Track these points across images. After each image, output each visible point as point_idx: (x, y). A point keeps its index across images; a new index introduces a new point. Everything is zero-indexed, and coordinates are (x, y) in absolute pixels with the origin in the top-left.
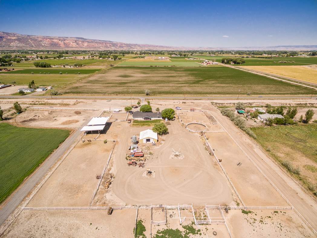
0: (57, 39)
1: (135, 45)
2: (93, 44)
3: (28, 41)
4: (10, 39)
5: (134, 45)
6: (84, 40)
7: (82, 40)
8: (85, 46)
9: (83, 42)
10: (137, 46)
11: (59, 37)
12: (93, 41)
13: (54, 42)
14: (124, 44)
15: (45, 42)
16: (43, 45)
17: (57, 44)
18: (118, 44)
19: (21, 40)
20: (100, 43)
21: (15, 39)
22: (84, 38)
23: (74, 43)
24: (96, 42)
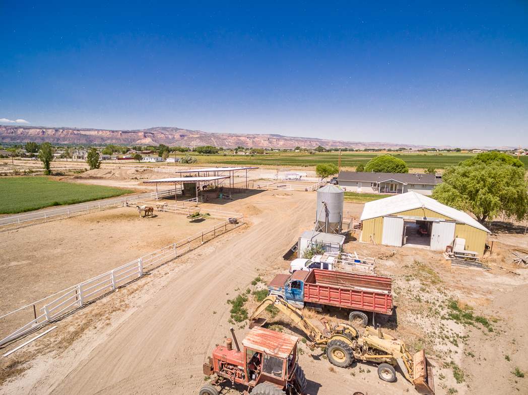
0: (245, 136)
1: (357, 144)
2: (292, 143)
3: (210, 139)
4: (192, 138)
5: (355, 143)
6: (279, 137)
7: (277, 138)
8: (281, 146)
9: (279, 139)
10: (360, 145)
11: (248, 135)
12: (292, 139)
13: (239, 140)
14: (340, 142)
15: (229, 140)
16: (227, 144)
17: (244, 143)
18: (329, 142)
19: (202, 138)
20: (302, 141)
21: (196, 137)
22: (281, 135)
23: (266, 141)
24: (297, 140)
